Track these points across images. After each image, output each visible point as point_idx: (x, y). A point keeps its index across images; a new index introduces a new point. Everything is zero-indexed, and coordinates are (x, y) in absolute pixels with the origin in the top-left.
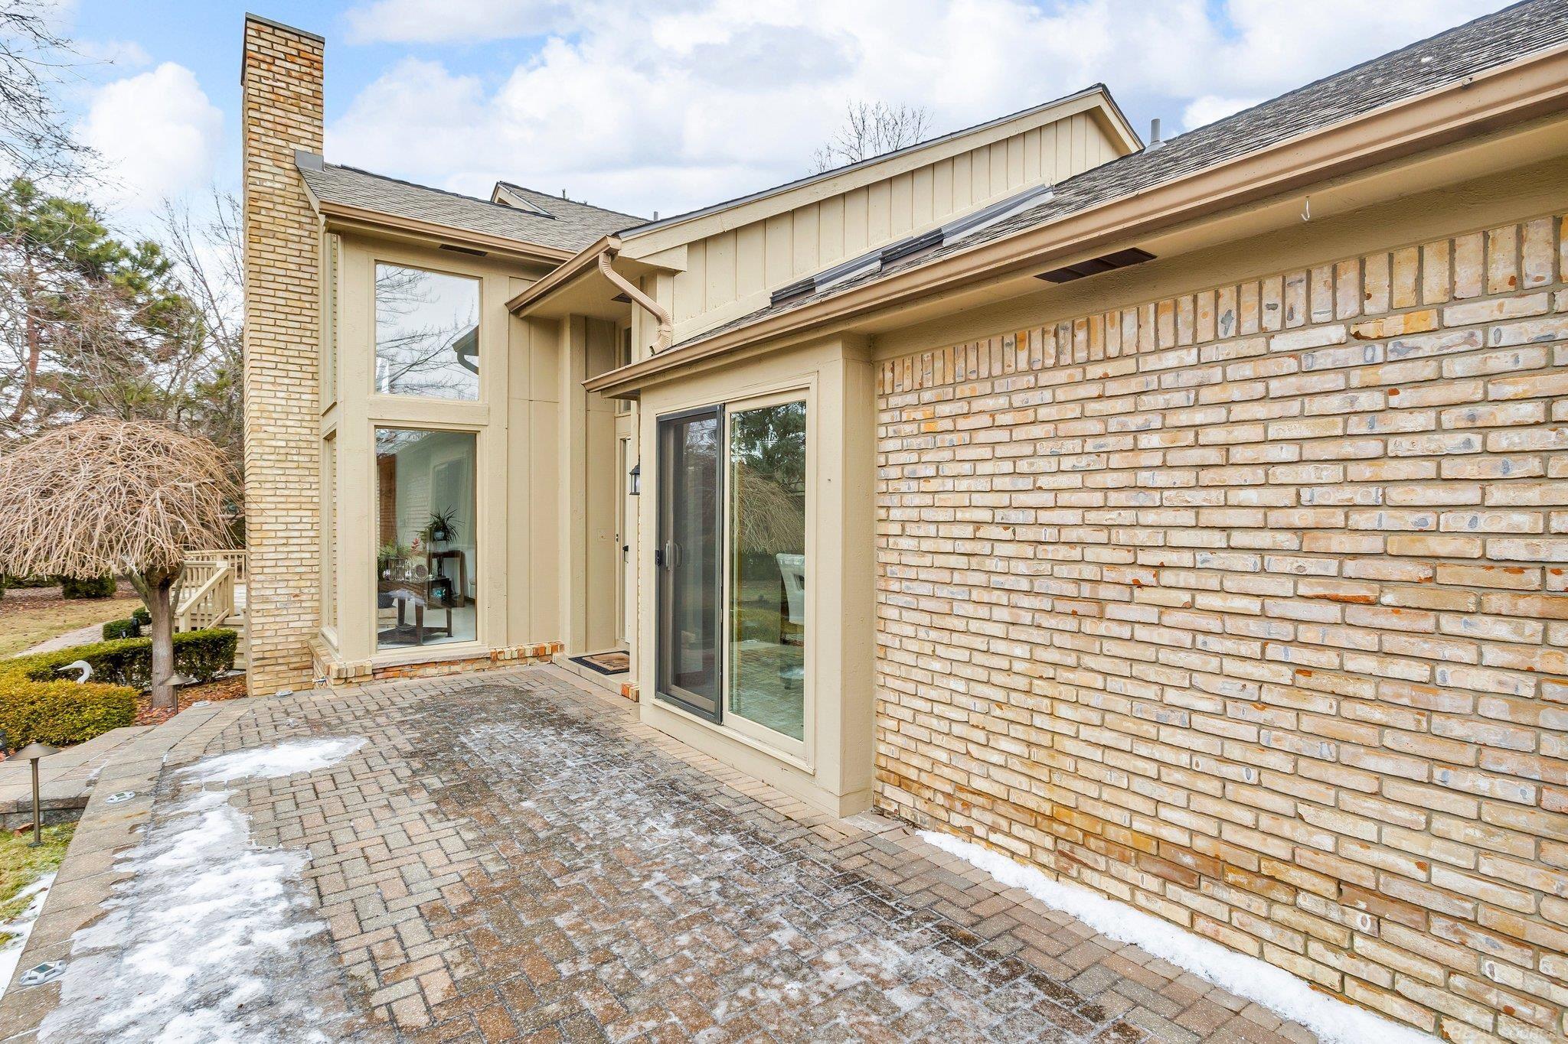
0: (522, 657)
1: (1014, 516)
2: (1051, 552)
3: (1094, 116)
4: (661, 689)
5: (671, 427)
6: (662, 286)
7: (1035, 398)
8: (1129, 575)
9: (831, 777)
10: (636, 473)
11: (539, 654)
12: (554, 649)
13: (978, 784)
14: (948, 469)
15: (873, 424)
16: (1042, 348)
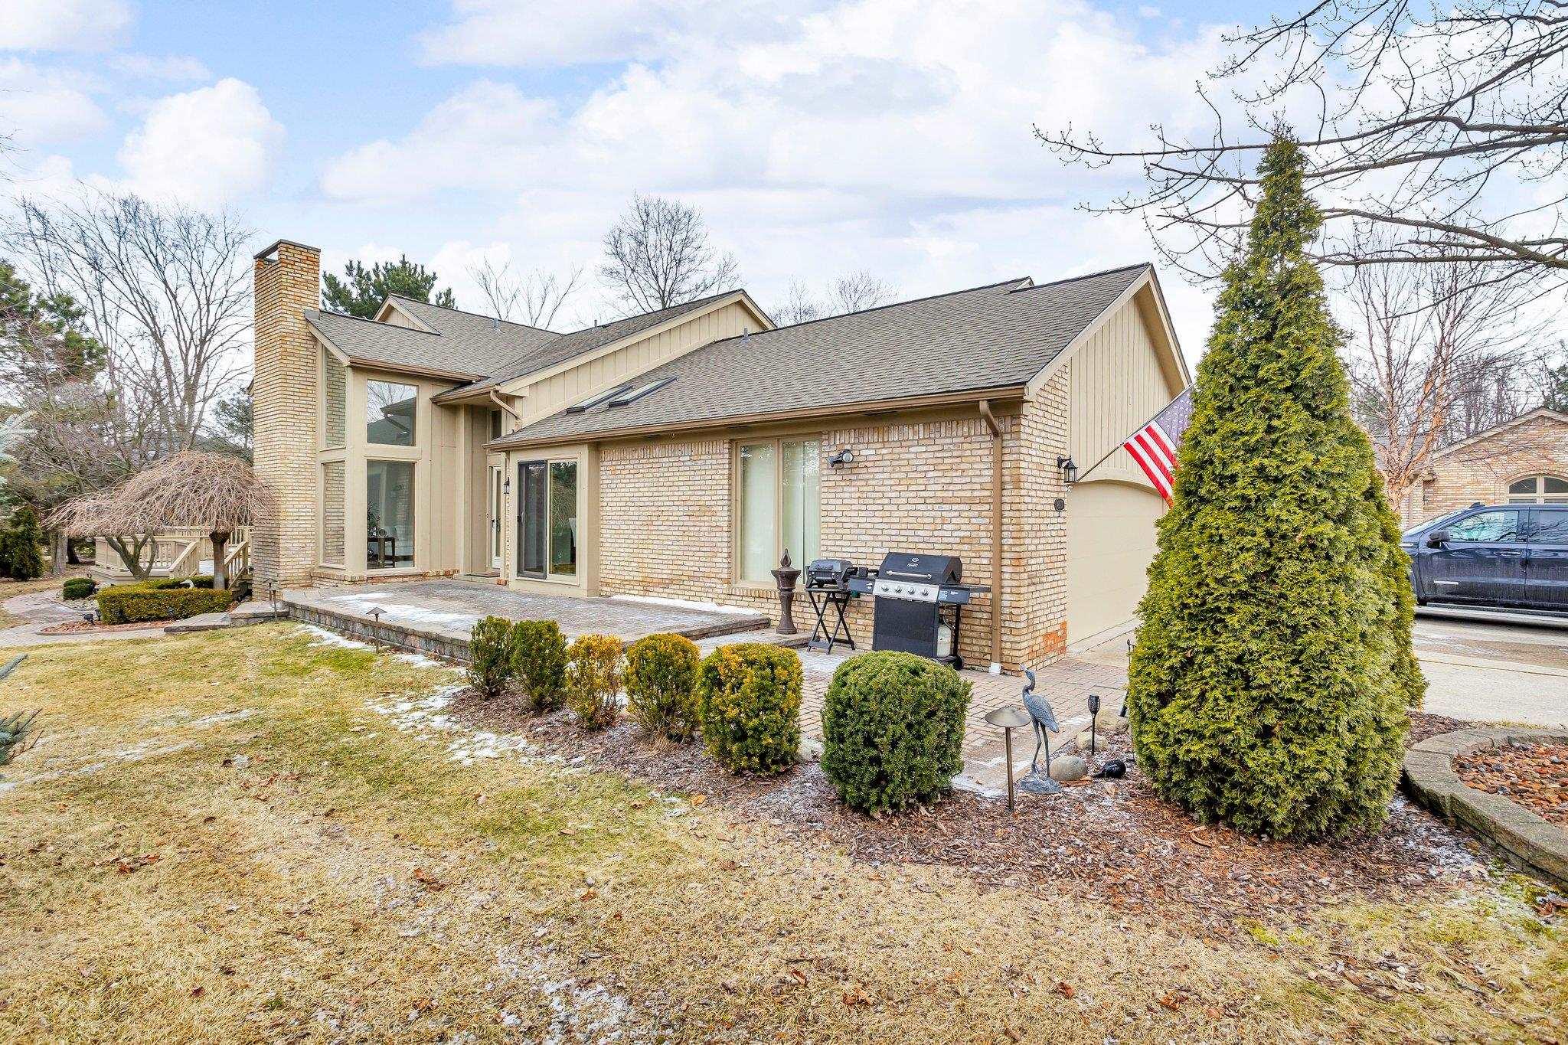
0: (438, 575)
1: (634, 499)
2: (642, 509)
3: (740, 303)
4: (519, 572)
5: (522, 466)
6: (517, 403)
7: (639, 466)
8: (657, 513)
9: (585, 585)
10: (507, 484)
11: (447, 574)
12: (454, 572)
13: (627, 578)
14: (619, 485)
15: (598, 471)
16: (641, 453)
